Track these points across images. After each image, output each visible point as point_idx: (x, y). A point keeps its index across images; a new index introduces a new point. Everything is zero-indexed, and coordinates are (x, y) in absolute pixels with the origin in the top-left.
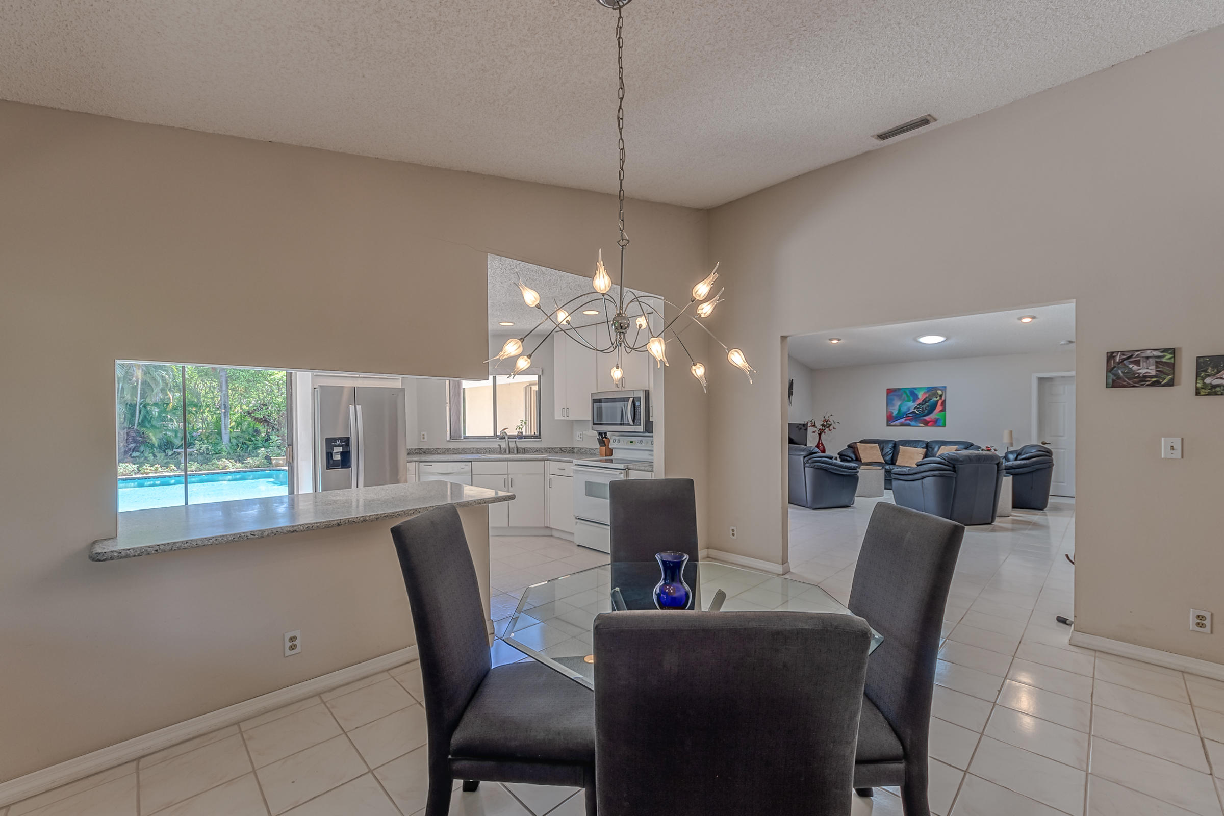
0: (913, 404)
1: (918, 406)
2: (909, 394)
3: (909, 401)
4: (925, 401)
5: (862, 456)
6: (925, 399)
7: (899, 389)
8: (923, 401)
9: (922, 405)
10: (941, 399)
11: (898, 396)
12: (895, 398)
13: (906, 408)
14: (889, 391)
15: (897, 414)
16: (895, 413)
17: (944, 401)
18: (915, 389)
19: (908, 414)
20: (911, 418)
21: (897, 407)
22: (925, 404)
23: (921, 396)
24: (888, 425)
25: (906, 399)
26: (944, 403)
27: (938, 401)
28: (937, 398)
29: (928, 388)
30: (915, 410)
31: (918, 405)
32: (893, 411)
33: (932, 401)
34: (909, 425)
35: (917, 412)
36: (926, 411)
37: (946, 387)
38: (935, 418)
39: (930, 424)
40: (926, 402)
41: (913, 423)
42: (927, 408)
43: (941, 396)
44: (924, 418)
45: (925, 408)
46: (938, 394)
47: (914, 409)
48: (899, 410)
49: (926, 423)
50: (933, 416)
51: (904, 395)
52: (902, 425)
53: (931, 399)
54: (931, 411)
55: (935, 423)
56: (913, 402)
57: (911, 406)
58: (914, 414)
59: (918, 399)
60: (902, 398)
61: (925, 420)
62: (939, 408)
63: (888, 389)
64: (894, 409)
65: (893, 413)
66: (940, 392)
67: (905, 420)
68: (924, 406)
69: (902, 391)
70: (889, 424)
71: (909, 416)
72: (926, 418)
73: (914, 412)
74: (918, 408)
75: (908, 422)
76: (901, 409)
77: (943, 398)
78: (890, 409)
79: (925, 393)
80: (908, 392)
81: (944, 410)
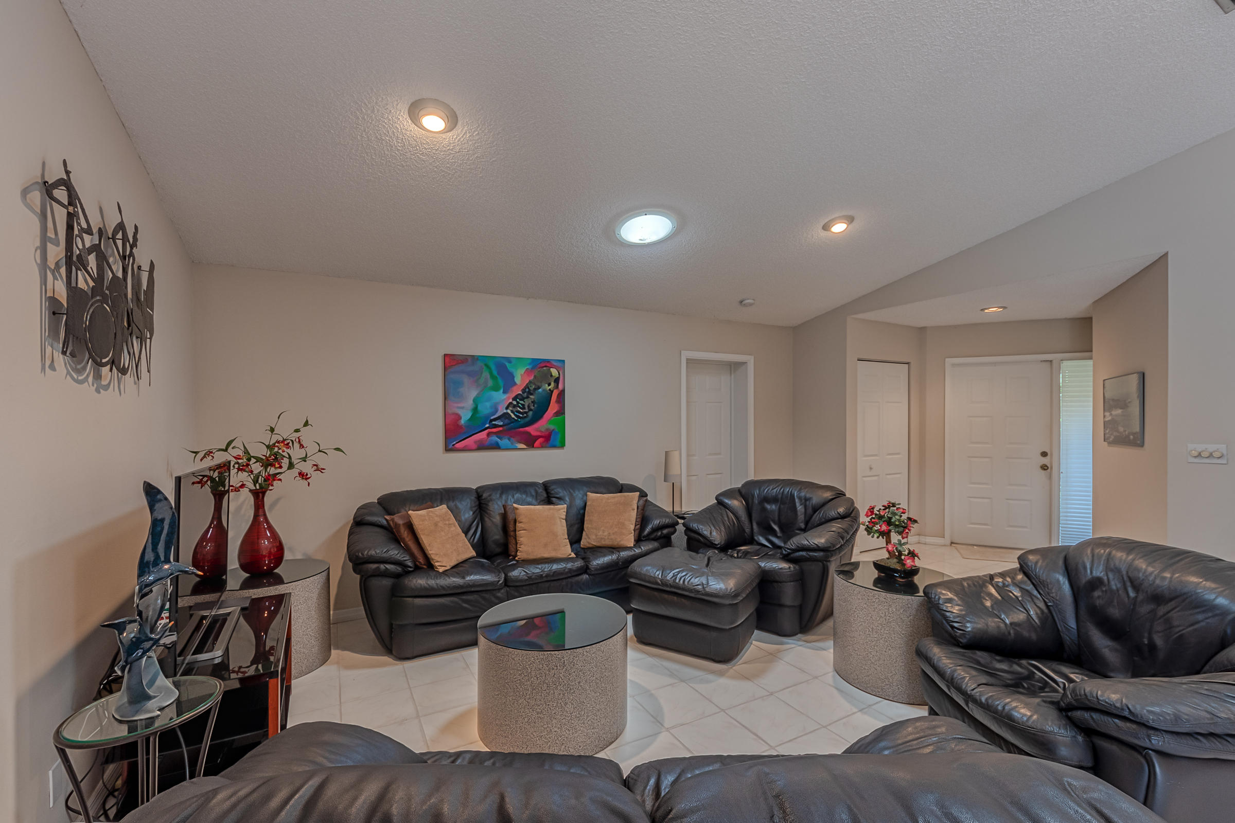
0: (505, 396)
1: (515, 403)
2: (495, 373)
3: (496, 389)
4: (528, 391)
5: (432, 552)
6: (527, 387)
7: (474, 358)
8: (524, 391)
9: (522, 399)
10: (557, 387)
11: (470, 374)
12: (466, 380)
13: (488, 404)
14: (451, 362)
15: (469, 420)
16: (465, 417)
17: (563, 391)
18: (509, 360)
19: (495, 420)
20: (501, 429)
21: (469, 403)
22: (528, 397)
23: (520, 377)
24: (448, 449)
25: (491, 383)
26: (562, 394)
27: (551, 392)
28: (549, 385)
29: (533, 360)
30: (509, 411)
31: (514, 399)
32: (460, 412)
33: (540, 390)
34: (496, 447)
35: (513, 416)
36: (531, 413)
37: (563, 361)
38: (547, 430)
39: (537, 443)
40: (530, 393)
41: (504, 442)
42: (532, 408)
43: (557, 381)
44: (527, 429)
45: (529, 406)
46: (551, 376)
47: (507, 408)
48: (475, 410)
49: (530, 442)
50: (545, 424)
51: (486, 374)
52: (482, 447)
53: (539, 388)
54: (538, 415)
55: (550, 440)
56: (504, 392)
57: (500, 400)
58: (507, 421)
59: (515, 384)
60: (482, 380)
61: (528, 433)
62: (553, 407)
63: (445, 355)
64: (463, 408)
65: (460, 418)
66: (554, 372)
67: (489, 435)
68: (527, 402)
69: (480, 363)
70: (451, 446)
71: (496, 426)
72: (532, 430)
73: (505, 415)
74: (515, 406)
75: (494, 438)
76: (479, 408)
77: (560, 387)
78: (454, 408)
79: (528, 372)
80: (493, 367)
81: (561, 412)
